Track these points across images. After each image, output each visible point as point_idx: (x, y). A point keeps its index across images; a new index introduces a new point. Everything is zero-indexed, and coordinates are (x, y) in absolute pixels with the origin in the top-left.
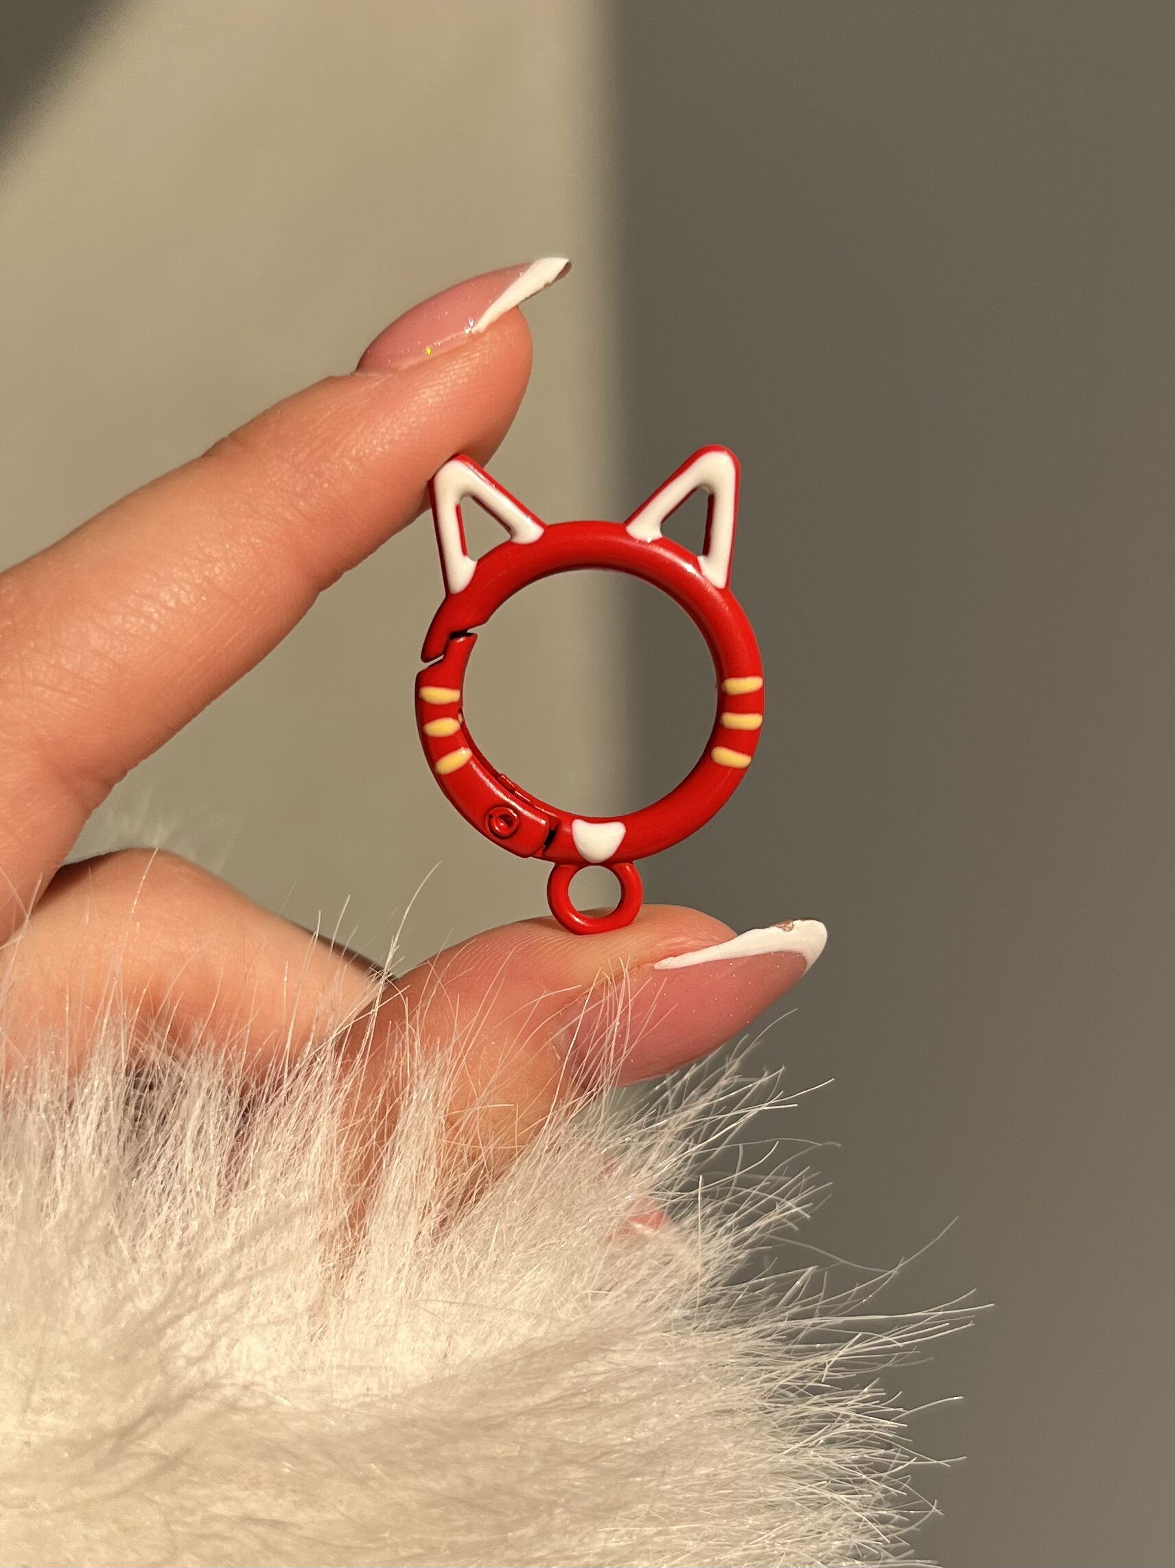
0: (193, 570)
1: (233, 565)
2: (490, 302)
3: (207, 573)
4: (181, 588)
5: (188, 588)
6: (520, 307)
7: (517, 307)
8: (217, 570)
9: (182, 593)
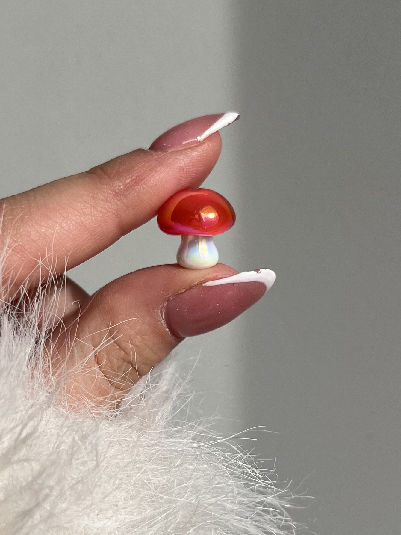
0: (77, 217)
1: (93, 218)
2: (206, 129)
3: (82, 219)
4: (71, 222)
5: (74, 223)
6: (219, 132)
7: (217, 131)
8: (86, 219)
9: (71, 225)
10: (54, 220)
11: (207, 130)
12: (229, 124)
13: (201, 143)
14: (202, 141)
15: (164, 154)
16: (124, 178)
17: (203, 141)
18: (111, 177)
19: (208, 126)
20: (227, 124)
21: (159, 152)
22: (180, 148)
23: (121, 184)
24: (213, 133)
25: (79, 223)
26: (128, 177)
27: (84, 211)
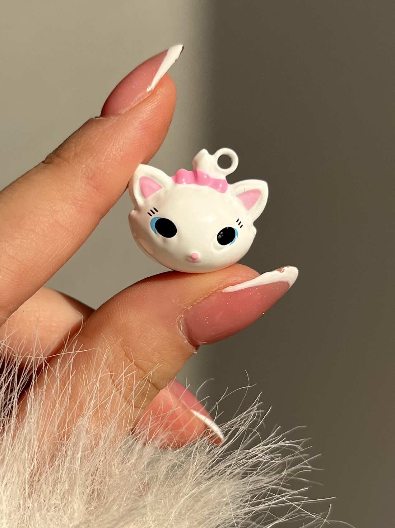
10: (26, 228)
11: (155, 75)
12: (176, 60)
13: (153, 92)
14: (153, 89)
15: (117, 118)
16: (85, 159)
17: (155, 89)
18: (71, 162)
19: (156, 71)
20: (174, 61)
21: (112, 117)
22: (133, 104)
23: (84, 166)
24: (162, 77)
25: (53, 223)
26: (89, 155)
27: (54, 209)
